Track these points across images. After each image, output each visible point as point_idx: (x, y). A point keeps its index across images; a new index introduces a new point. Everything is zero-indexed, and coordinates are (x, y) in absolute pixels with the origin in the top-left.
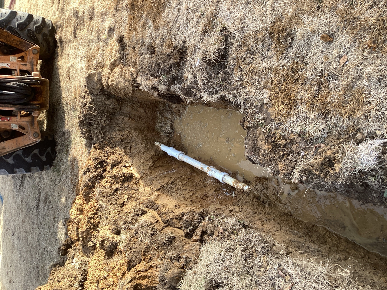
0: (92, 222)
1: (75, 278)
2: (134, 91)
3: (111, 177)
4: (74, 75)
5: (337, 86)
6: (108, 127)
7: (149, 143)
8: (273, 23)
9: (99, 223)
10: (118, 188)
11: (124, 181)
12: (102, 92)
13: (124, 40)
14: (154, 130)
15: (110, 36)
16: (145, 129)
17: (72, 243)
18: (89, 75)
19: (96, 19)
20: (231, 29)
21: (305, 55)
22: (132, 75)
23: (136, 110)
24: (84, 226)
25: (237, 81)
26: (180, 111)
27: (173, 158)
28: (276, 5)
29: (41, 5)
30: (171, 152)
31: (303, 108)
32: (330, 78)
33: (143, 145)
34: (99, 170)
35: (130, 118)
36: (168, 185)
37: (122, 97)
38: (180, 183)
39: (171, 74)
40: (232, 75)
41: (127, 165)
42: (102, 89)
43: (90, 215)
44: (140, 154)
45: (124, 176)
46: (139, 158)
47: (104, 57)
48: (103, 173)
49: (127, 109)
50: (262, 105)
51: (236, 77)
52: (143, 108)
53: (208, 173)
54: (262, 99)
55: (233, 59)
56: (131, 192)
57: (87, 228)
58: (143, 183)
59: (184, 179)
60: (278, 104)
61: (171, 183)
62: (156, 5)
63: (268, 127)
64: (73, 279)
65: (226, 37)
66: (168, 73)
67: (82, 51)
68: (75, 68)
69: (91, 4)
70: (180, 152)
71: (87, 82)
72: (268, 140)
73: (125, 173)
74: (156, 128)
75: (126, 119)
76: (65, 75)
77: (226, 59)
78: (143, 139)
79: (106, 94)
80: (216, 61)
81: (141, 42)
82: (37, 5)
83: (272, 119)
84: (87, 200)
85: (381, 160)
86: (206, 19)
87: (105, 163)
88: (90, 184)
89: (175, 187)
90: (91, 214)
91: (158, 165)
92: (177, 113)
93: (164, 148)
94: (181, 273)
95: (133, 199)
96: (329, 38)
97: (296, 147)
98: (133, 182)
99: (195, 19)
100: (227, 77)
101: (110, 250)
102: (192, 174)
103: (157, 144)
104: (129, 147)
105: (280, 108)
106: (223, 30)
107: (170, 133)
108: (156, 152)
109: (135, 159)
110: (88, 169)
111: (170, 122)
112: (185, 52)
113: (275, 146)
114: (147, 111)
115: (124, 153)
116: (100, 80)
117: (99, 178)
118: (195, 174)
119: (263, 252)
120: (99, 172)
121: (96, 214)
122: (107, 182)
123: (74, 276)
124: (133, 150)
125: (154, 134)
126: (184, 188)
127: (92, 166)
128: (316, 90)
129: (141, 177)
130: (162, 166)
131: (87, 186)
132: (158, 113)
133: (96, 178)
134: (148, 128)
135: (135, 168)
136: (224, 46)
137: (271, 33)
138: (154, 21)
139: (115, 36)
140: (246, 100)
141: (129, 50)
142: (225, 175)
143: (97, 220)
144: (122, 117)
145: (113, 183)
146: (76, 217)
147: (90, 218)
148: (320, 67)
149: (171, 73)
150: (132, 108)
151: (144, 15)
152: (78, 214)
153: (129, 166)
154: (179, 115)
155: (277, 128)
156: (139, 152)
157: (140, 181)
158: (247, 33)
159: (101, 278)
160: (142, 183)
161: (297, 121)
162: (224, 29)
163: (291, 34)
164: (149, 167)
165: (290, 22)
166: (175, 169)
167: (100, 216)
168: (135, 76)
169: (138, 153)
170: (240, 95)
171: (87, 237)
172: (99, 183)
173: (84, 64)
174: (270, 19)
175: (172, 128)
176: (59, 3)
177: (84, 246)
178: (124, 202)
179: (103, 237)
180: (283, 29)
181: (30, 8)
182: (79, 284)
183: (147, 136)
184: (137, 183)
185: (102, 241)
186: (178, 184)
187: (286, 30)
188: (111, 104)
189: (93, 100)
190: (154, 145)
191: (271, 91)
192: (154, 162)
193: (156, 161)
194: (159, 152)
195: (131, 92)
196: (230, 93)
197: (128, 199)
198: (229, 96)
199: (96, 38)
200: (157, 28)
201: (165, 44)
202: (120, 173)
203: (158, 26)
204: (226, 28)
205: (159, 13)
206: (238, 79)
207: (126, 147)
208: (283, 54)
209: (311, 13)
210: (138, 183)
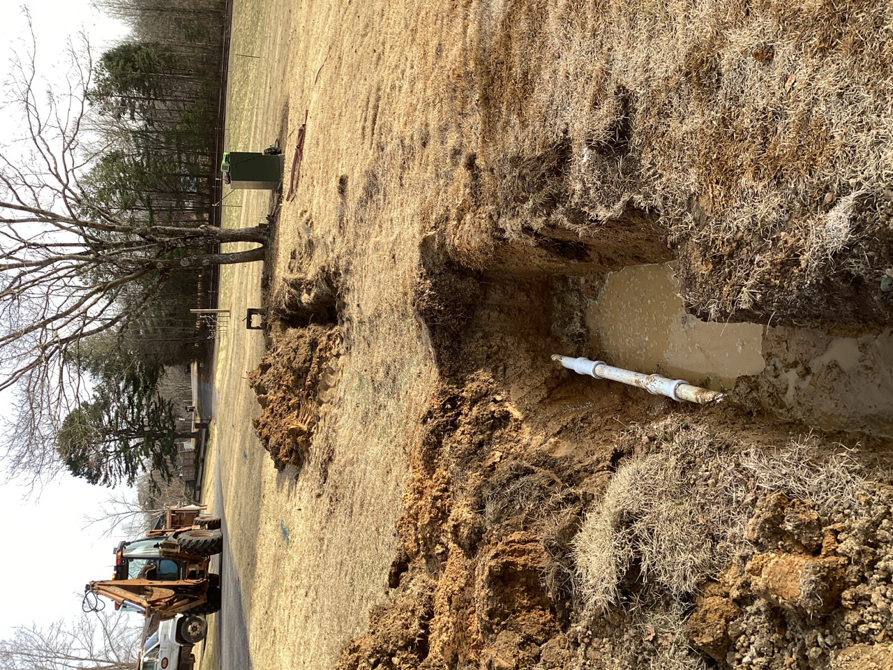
0: (439, 505)
1: (413, 612)
2: (496, 247)
3: (469, 423)
4: (401, 253)
5: (787, 126)
6: (462, 333)
7: (540, 358)
8: (688, 55)
9: (451, 505)
10: (483, 441)
11: (493, 428)
12: (450, 267)
13: (477, 162)
14: (548, 333)
15: (455, 164)
16: (532, 332)
17: (408, 560)
18: (425, 240)
19: (432, 142)
20: (631, 87)
21: (739, 94)
22: (491, 217)
23: (512, 297)
24: (427, 515)
25: (649, 170)
26: (594, 287)
27: (586, 378)
28: (688, 26)
29: (345, 148)
30: (582, 366)
31: (745, 181)
32: (777, 118)
33: (529, 361)
34: (449, 414)
35: (501, 311)
36: (575, 425)
37: (482, 269)
38: (599, 418)
39: (547, 189)
40: (639, 161)
41: (498, 398)
42: (450, 263)
43: (435, 492)
44: (523, 378)
45: (493, 417)
46: (521, 386)
47: (446, 204)
48: (456, 419)
49: (496, 296)
50: (690, 198)
51: (646, 163)
52: (524, 291)
53: (649, 386)
54: (688, 186)
55: (640, 134)
56: (506, 446)
57: (431, 517)
58: (529, 429)
59: (606, 412)
60: (712, 187)
61: (581, 421)
62: (520, 85)
63: (703, 233)
64: (409, 614)
65: (626, 101)
66: (540, 188)
67: (413, 207)
68: (404, 239)
69: (424, 119)
70: (597, 362)
71: (422, 253)
72: (705, 255)
73: (494, 412)
74: (552, 328)
75: (494, 315)
76: (387, 258)
77: (629, 139)
78: (527, 351)
79: (457, 271)
80: (609, 142)
81: (502, 156)
82: (339, 150)
83: (708, 218)
84: (431, 472)
85: (858, 223)
86: (594, 83)
87: (460, 400)
88: (434, 439)
89: (589, 426)
90: (437, 491)
91: (559, 396)
92: (590, 291)
93: (568, 362)
94: (577, 520)
95: (510, 457)
96: (765, 55)
97: (746, 251)
98: (509, 427)
99: (579, 90)
100: (631, 168)
101: (470, 544)
102: (623, 404)
103: (554, 358)
104: (501, 368)
105: (716, 193)
106: (619, 91)
107: (580, 335)
108: (553, 371)
109: (514, 387)
110: (430, 412)
111: (579, 314)
112: (569, 148)
113: (718, 261)
114: (533, 297)
115: (493, 377)
116: (442, 245)
117: (449, 427)
118: (630, 404)
119: (711, 452)
120: (449, 417)
121: (446, 490)
122: (463, 433)
123: (410, 608)
124: (509, 372)
125: (549, 340)
126: (607, 427)
127: (436, 407)
128: (761, 144)
129: (525, 418)
130: (565, 398)
131: (428, 444)
132: (555, 300)
133: (444, 427)
134: (538, 330)
135: (514, 403)
136: (623, 116)
137: (687, 74)
138: (520, 115)
139: (463, 160)
140: (666, 198)
141: (486, 177)
142: (679, 384)
143: (447, 502)
144: (487, 312)
145: (475, 433)
146: (413, 505)
147: (436, 498)
148: (761, 104)
149: (545, 186)
150: (503, 292)
151: (504, 109)
152: (415, 499)
153: (501, 401)
154: (593, 295)
155: (717, 231)
156: (521, 374)
157: (524, 426)
158: (654, 85)
159: (456, 592)
160: (526, 429)
161: (742, 206)
162: (621, 88)
163: (716, 66)
164: (539, 398)
165: (712, 45)
166: (592, 402)
167: (453, 492)
168: (495, 218)
169: (520, 376)
170: (655, 192)
171: (431, 535)
172: (450, 436)
173: (417, 227)
174: (683, 50)
175: (583, 325)
176: (373, 134)
177: (429, 557)
178: (494, 463)
179: (457, 520)
180: (703, 61)
181: (327, 160)
182: (420, 624)
183: (534, 345)
184: (518, 428)
185: (454, 526)
186: (594, 420)
187: (707, 61)
188: (468, 287)
189: (434, 285)
190: (550, 359)
191: (699, 168)
192: (550, 392)
193: (553, 388)
194: (560, 371)
195: (492, 249)
196: (639, 193)
197: (501, 457)
198: (638, 198)
199: (434, 176)
200: (524, 125)
201: (537, 147)
202: (485, 413)
203: (526, 120)
204: (624, 88)
205: (526, 99)
206: (650, 166)
207: (497, 367)
208: (710, 101)
209: (738, 24)
210: (520, 428)
